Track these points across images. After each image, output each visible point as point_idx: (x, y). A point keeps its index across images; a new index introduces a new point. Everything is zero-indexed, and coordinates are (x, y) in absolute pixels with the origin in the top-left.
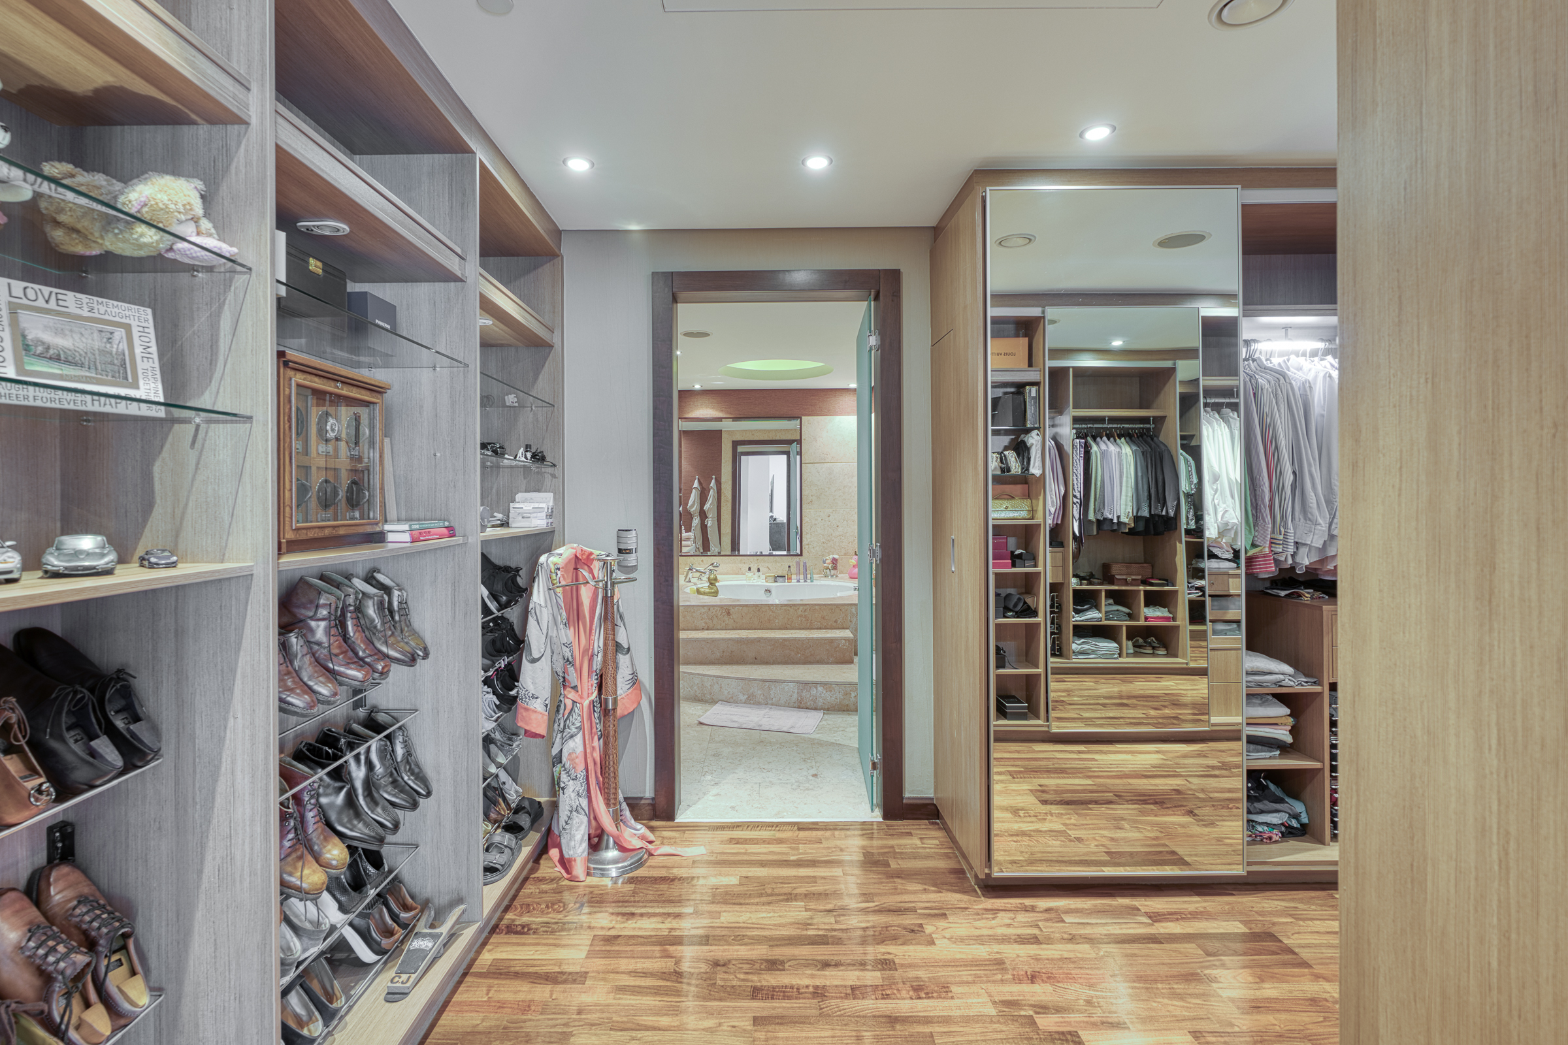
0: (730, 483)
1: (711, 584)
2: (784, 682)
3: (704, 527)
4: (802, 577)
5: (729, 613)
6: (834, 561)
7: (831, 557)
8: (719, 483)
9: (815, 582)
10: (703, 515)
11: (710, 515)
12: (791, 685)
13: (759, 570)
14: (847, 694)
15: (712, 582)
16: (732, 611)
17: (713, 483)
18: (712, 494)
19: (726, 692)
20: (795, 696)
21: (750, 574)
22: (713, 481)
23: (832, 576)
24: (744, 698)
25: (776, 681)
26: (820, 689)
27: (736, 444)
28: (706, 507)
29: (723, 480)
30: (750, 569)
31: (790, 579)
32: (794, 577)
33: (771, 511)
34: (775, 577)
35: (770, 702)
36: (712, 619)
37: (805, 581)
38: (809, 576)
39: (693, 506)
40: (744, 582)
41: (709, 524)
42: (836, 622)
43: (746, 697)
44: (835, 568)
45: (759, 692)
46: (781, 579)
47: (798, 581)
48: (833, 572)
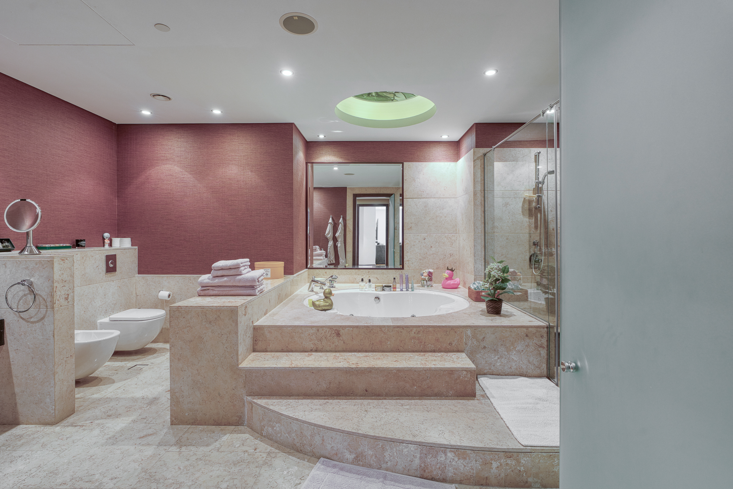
0: (352, 220)
1: (326, 297)
2: (403, 442)
3: (335, 247)
4: (404, 285)
5: (338, 334)
6: (430, 274)
7: (427, 270)
8: (345, 220)
9: (416, 291)
10: (335, 239)
11: (339, 240)
12: (412, 447)
13: (370, 281)
14: (486, 463)
15: (328, 295)
16: (342, 332)
17: (341, 220)
18: (340, 227)
19: (329, 447)
20: (417, 461)
21: (362, 284)
22: (341, 219)
23: (428, 286)
24: (350, 457)
25: (393, 441)
26: (450, 455)
27: (355, 196)
28: (337, 235)
29: (348, 218)
30: (362, 280)
31: (395, 288)
32: (398, 286)
33: (377, 239)
34: (383, 287)
35: (384, 466)
36: (320, 340)
37: (407, 290)
38: (410, 285)
39: (328, 234)
40: (358, 291)
41: (339, 245)
42: (450, 344)
43: (353, 456)
44: (430, 280)
45: (370, 452)
46: (388, 288)
47: (402, 290)
48: (429, 283)
